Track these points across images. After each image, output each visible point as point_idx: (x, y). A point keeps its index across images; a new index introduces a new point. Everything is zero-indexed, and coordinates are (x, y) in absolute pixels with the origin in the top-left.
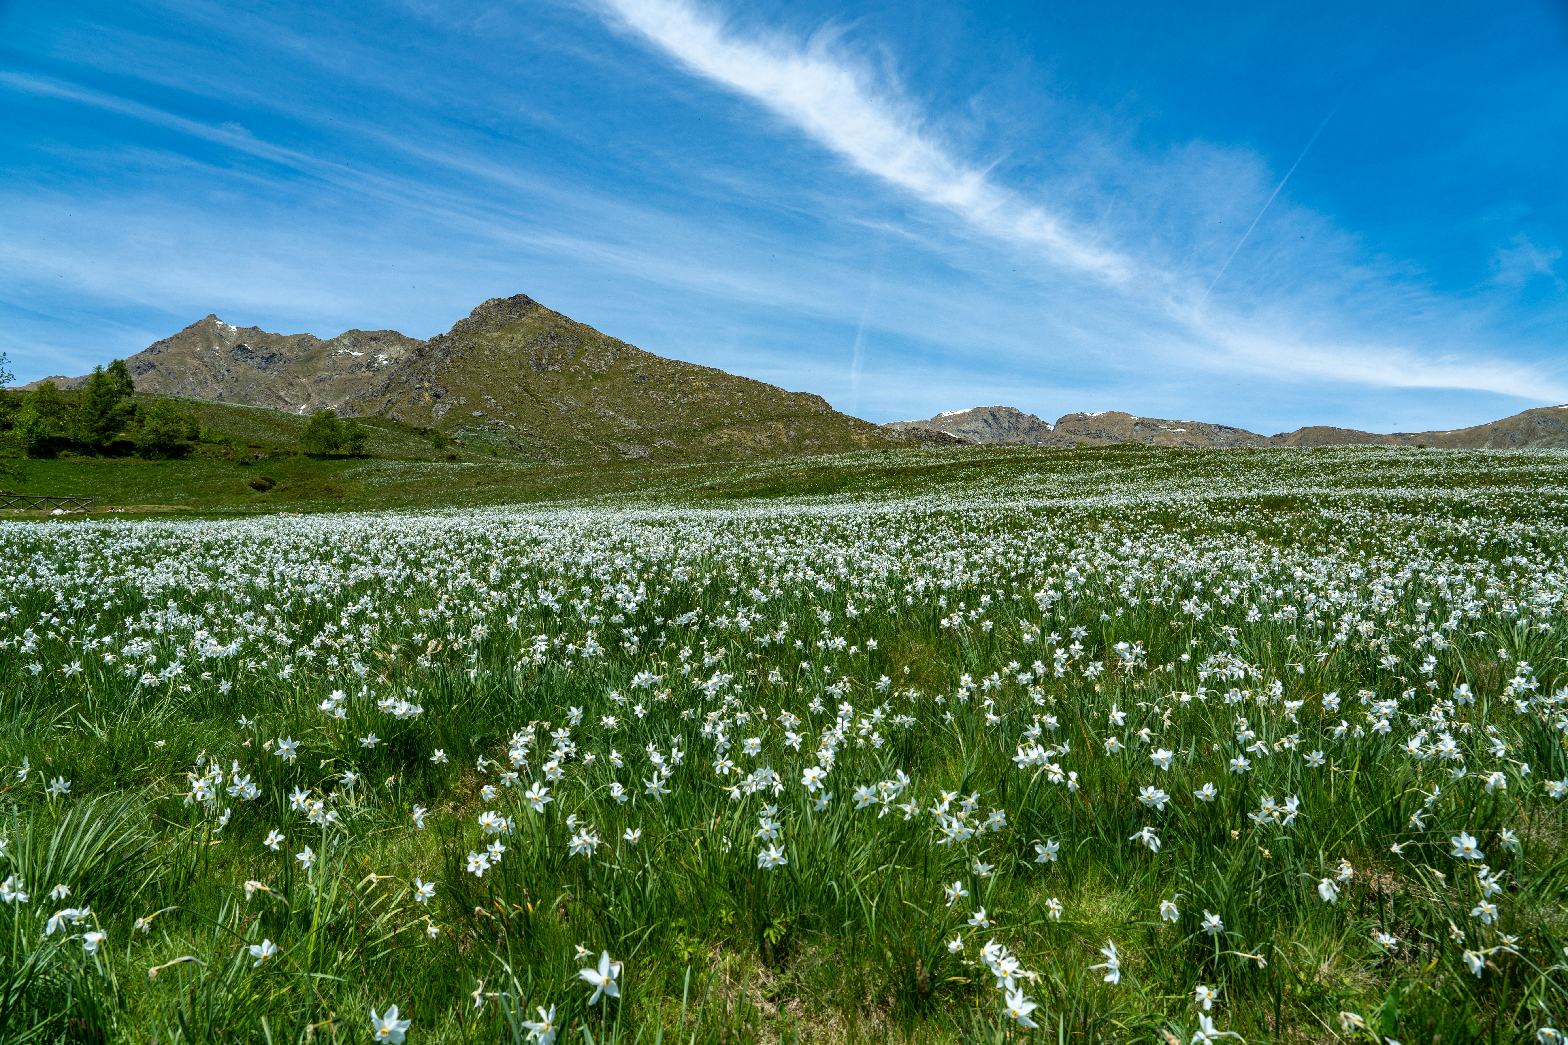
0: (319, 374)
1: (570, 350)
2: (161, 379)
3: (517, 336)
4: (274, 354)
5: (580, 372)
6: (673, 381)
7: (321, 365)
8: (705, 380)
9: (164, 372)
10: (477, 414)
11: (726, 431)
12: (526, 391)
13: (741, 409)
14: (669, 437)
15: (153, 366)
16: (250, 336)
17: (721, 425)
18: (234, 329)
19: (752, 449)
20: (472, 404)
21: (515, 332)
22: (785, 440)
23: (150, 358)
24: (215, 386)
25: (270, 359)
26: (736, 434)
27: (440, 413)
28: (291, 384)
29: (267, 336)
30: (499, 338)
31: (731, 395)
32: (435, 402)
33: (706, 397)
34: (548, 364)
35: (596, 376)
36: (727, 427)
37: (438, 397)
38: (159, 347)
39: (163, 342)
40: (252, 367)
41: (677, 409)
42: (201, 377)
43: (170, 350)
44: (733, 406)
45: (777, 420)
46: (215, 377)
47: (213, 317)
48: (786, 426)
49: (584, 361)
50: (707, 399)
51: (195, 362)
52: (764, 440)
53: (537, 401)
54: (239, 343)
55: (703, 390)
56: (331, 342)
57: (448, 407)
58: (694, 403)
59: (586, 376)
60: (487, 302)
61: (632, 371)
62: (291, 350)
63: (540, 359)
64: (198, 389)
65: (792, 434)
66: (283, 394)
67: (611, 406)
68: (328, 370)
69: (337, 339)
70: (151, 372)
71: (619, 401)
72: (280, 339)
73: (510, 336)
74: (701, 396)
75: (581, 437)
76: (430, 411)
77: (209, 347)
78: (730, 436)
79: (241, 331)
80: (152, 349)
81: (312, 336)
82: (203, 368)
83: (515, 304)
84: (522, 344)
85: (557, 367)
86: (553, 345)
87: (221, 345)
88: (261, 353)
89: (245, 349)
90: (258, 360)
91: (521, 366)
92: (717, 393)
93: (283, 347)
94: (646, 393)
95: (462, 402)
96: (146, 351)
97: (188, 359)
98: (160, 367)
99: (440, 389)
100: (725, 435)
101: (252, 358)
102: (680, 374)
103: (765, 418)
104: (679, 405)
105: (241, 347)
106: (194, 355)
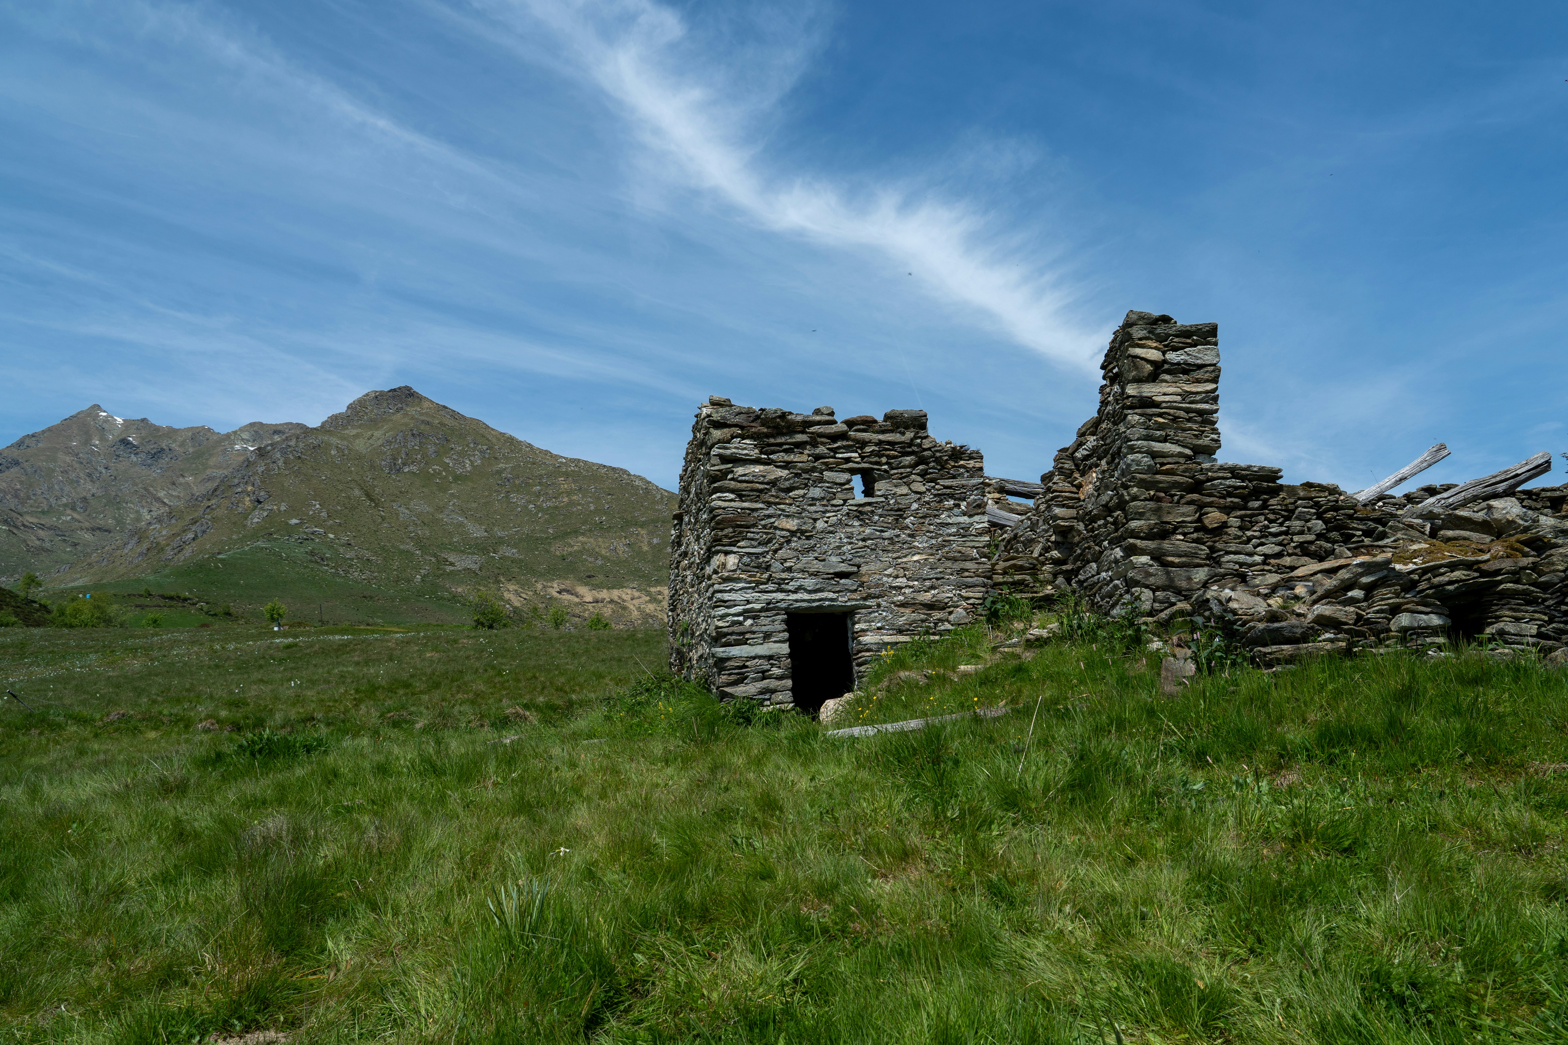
0: (208, 472)
1: (431, 449)
2: (23, 478)
3: (377, 434)
4: (163, 449)
5: (440, 473)
6: (540, 484)
7: (212, 462)
8: (575, 481)
9: (29, 470)
10: (294, 521)
11: (580, 538)
12: (368, 495)
13: (605, 513)
14: (515, 546)
15: (17, 463)
16: (138, 429)
17: (576, 532)
18: (119, 420)
19: (604, 558)
20: (293, 511)
21: (377, 430)
22: (645, 548)
23: (16, 453)
24: (89, 486)
25: (157, 455)
26: (590, 542)
27: (256, 520)
28: (174, 484)
29: (157, 429)
30: (357, 436)
31: (598, 498)
32: (255, 508)
33: (570, 500)
34: (404, 464)
35: (457, 478)
36: (583, 534)
37: (259, 502)
38: (27, 441)
39: (33, 436)
40: (134, 464)
41: (537, 514)
42: (73, 476)
43: (40, 445)
44: (597, 511)
45: (642, 527)
46: (89, 475)
47: (97, 407)
48: (651, 533)
49: (447, 461)
50: (571, 504)
51: (68, 459)
52: (621, 548)
53: (377, 505)
54: (123, 436)
55: (569, 493)
56: (228, 436)
57: (265, 514)
58: (556, 507)
59: (446, 477)
60: (367, 395)
61: (499, 472)
62: (182, 445)
63: (395, 459)
64: (67, 489)
65: (655, 541)
66: (161, 494)
67: (463, 512)
68: (220, 468)
69: (235, 432)
70: (14, 470)
71: (474, 505)
72: (171, 432)
73: (370, 433)
74: (566, 499)
75: (410, 546)
76: (246, 519)
77: (87, 442)
78: (583, 543)
79: (128, 423)
80: (20, 444)
81: (209, 429)
82: (77, 465)
83: (394, 397)
84: (380, 442)
85: (414, 468)
86: (414, 443)
87: (103, 439)
88: (149, 447)
89: (129, 443)
90: (143, 456)
91: (372, 467)
92: (584, 496)
93: (175, 441)
94: (507, 497)
95: (283, 508)
96: (12, 446)
97: (60, 455)
98: (26, 465)
99: (262, 493)
100: (576, 543)
101: (136, 454)
102: (549, 475)
103: (628, 523)
104: (539, 509)
105: (125, 442)
106: (68, 450)
